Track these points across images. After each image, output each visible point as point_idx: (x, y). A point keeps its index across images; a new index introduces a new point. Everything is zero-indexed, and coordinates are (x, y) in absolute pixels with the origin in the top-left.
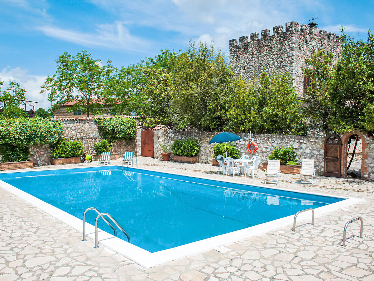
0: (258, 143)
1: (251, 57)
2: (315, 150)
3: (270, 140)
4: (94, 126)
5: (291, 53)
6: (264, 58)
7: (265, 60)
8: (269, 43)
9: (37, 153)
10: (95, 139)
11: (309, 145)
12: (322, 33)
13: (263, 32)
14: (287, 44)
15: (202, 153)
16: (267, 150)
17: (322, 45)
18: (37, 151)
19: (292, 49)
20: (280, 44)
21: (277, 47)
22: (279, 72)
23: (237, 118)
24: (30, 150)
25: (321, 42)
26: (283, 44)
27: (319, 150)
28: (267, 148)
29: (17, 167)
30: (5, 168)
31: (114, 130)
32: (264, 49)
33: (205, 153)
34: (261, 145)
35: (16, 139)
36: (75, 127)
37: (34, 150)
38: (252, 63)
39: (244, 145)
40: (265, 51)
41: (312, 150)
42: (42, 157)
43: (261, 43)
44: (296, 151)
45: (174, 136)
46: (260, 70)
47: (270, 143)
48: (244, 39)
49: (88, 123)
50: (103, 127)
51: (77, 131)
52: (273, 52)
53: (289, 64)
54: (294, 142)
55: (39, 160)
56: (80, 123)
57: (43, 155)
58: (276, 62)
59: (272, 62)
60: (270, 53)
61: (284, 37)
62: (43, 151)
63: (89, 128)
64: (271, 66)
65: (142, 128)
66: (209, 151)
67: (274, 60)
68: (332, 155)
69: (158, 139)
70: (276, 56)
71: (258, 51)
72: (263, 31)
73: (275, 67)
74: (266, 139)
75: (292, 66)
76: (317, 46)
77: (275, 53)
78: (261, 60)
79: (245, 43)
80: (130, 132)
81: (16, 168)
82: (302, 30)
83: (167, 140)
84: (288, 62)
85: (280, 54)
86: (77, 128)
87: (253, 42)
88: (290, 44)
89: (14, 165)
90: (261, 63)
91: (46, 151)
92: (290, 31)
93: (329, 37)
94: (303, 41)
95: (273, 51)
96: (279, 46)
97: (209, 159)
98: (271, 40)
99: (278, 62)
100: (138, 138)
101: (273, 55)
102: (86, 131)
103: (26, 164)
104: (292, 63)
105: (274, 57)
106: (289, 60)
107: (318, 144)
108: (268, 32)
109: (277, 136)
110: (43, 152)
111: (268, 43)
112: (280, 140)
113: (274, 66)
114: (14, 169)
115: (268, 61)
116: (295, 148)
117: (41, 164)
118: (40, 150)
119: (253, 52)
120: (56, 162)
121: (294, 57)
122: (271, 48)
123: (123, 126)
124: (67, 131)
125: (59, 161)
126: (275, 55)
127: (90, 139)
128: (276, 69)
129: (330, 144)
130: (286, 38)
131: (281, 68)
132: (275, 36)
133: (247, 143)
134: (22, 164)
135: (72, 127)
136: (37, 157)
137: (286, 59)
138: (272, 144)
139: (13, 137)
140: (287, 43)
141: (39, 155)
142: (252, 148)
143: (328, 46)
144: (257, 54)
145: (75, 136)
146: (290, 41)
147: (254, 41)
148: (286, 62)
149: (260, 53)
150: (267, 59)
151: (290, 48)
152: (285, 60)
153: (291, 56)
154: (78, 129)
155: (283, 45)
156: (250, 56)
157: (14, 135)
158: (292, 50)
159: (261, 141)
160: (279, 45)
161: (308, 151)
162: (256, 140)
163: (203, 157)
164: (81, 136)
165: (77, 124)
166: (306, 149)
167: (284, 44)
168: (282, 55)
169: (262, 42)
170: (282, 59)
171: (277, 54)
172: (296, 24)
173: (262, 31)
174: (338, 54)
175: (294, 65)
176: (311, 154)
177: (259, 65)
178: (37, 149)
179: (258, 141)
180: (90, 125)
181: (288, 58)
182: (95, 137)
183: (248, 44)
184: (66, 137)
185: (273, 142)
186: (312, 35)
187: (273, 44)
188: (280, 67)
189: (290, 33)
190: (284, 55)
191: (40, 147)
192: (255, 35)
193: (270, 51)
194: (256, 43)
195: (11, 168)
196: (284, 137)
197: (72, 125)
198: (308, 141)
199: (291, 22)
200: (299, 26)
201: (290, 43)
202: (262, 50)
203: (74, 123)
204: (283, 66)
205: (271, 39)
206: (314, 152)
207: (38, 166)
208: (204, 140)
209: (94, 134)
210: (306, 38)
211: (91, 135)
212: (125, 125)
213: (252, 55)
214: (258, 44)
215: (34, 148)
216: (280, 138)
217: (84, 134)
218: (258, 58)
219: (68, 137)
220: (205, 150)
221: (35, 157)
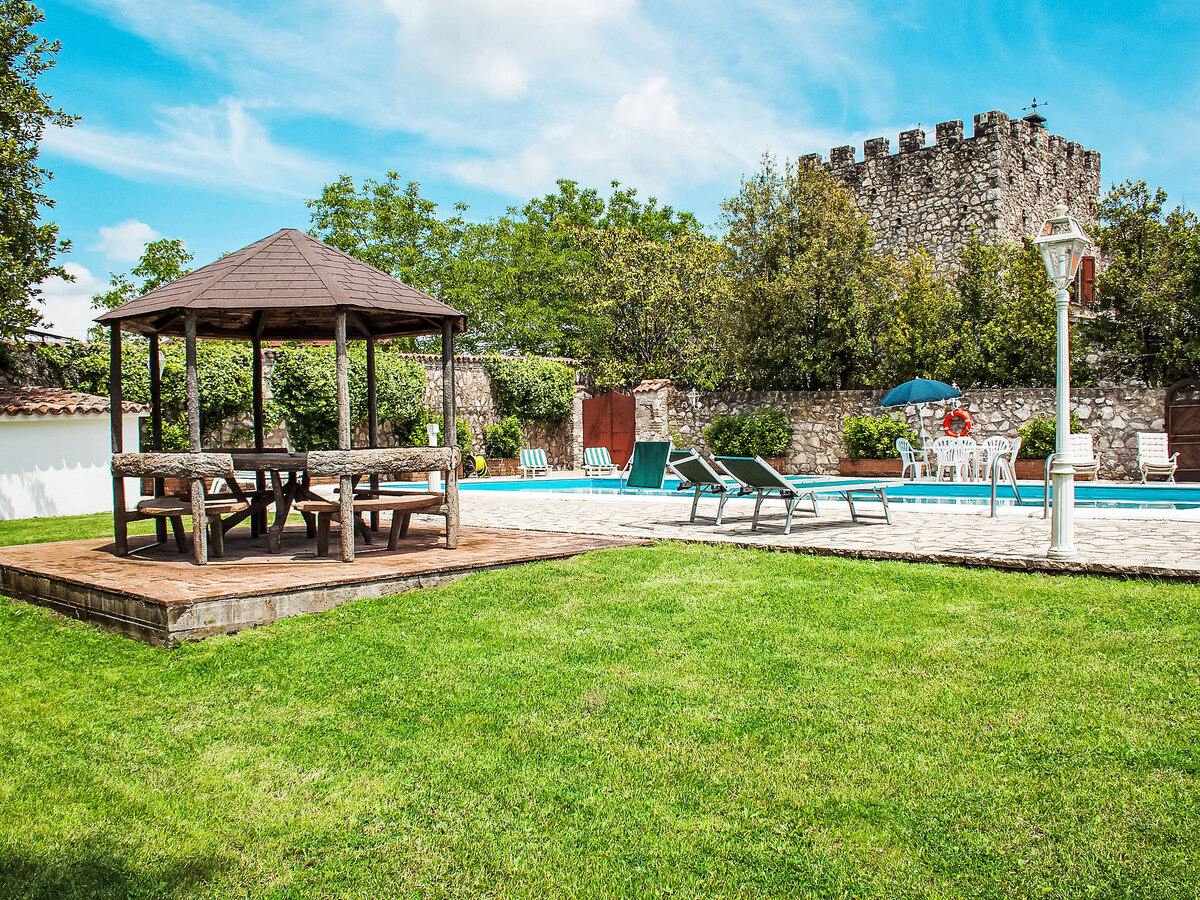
0: (971, 413)
1: (868, 204)
2: (1137, 420)
3: (1009, 402)
4: (483, 379)
5: (989, 192)
6: (908, 206)
7: (911, 212)
8: (925, 167)
10: (484, 414)
11: (1119, 409)
12: (1057, 143)
13: (905, 136)
14: (980, 170)
15: (799, 447)
16: (1001, 429)
17: (1055, 174)
19: (993, 182)
20: (958, 169)
21: (948, 176)
22: (954, 243)
23: (911, 351)
25: (1055, 165)
26: (966, 169)
27: (1148, 419)
28: (999, 424)
31: (528, 393)
32: (909, 181)
33: (809, 448)
34: (984, 417)
37: (361, 438)
38: (873, 218)
39: (931, 418)
40: (911, 187)
41: (1130, 421)
43: (899, 166)
44: (1084, 426)
45: (703, 408)
46: (895, 237)
47: (1008, 411)
48: (846, 153)
49: (471, 369)
50: (505, 382)
52: (938, 190)
53: (985, 221)
54: (1080, 403)
58: (947, 218)
59: (932, 216)
60: (927, 193)
61: (970, 152)
62: (379, 440)
63: (473, 384)
64: (930, 227)
65: (584, 390)
66: (821, 441)
67: (940, 212)
68: (1188, 429)
69: (653, 417)
70: (947, 199)
71: (890, 188)
72: (906, 133)
73: (942, 229)
74: (996, 401)
75: (995, 228)
76: (1045, 176)
77: (943, 192)
78: (899, 211)
79: (848, 166)
80: (562, 400)
82: (1014, 134)
83: (678, 419)
84: (981, 218)
85: (958, 196)
87: (873, 161)
88: (987, 170)
90: (899, 220)
91: (383, 442)
92: (988, 135)
93: (1070, 154)
94: (1018, 161)
95: (938, 186)
96: (954, 175)
97: (818, 462)
98: (929, 157)
99: (953, 217)
100: (577, 417)
101: (936, 198)
102: (467, 391)
104: (993, 219)
105: (939, 202)
106: (985, 212)
107: (1146, 405)
108: (920, 138)
109: (1028, 392)
111: (922, 165)
112: (1037, 401)
113: (938, 226)
115: (921, 214)
116: (1081, 420)
119: (874, 191)
121: (998, 204)
122: (930, 179)
123: (550, 383)
124: (428, 390)
126: (942, 197)
127: (475, 416)
128: (946, 236)
129: (1180, 402)
130: (977, 154)
131: (961, 232)
132: (942, 149)
133: (940, 413)
137: (975, 208)
138: (1015, 413)
140: (979, 166)
142: (955, 426)
143: (1068, 177)
144: (888, 196)
146: (989, 162)
147: (876, 160)
148: (977, 217)
149: (898, 192)
150: (917, 209)
151: (987, 180)
152: (972, 211)
153: (992, 202)
155: (966, 172)
156: (866, 200)
158: (994, 185)
159: (983, 406)
160: (954, 172)
161: (1118, 423)
162: (968, 406)
163: (801, 458)
166: (1113, 418)
167: (970, 169)
168: (965, 199)
169: (903, 162)
170: (965, 208)
171: (947, 196)
172: (1003, 117)
173: (902, 134)
174: (1090, 198)
175: (998, 223)
176: (1126, 430)
177: (895, 223)
178: (366, 434)
179: (973, 408)
180: (474, 377)
181: (983, 207)
182: (485, 409)
183: (860, 168)
184: (425, 407)
185: (1018, 406)
186: (1034, 146)
187: (936, 169)
188: (957, 229)
189: (989, 142)
190: (970, 198)
192: (882, 144)
193: (928, 186)
194: (883, 165)
196: (1049, 392)
198: (1119, 399)
199: (991, 113)
200: (1007, 124)
201: (987, 166)
202: (902, 186)
204: (966, 226)
205: (929, 154)
206: (1134, 425)
208: (805, 413)
209: (483, 403)
210: (1024, 154)
211: (478, 404)
212: (553, 381)
213: (873, 198)
214: (892, 169)
215: (360, 432)
216: (1039, 396)
218: (889, 204)
220: (807, 438)
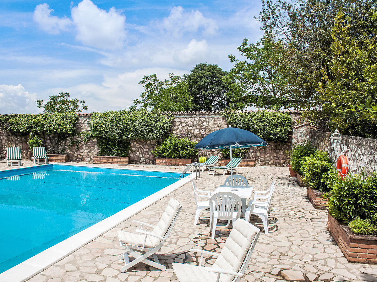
4: (221, 121)
9: (139, 150)
18: (140, 148)
24: (132, 145)
29: (110, 162)
30: (96, 161)
35: (106, 132)
36: (192, 122)
37: (137, 146)
42: (146, 154)
49: (212, 117)
51: (194, 127)
55: (142, 157)
56: (199, 117)
57: (148, 152)
62: (148, 147)
63: (214, 124)
80: (276, 131)
81: (108, 162)
86: (195, 123)
89: (106, 159)
91: (151, 148)
102: (209, 127)
103: (120, 159)
110: (148, 149)
114: (106, 163)
117: (143, 162)
118: (143, 146)
120: (157, 161)
123: (264, 123)
124: (181, 127)
125: (161, 161)
134: (115, 159)
135: (188, 122)
136: (140, 154)
139: (103, 130)
141: (143, 152)
145: (192, 133)
154: (197, 125)
157: (104, 127)
164: (200, 133)
165: (196, 119)
178: (140, 144)
180: (215, 121)
184: (178, 134)
191: (144, 143)
195: (103, 162)
197: (187, 120)
203: (190, 118)
207: (140, 163)
215: (137, 144)
217: (205, 131)
219: (182, 133)
221: (138, 154)
